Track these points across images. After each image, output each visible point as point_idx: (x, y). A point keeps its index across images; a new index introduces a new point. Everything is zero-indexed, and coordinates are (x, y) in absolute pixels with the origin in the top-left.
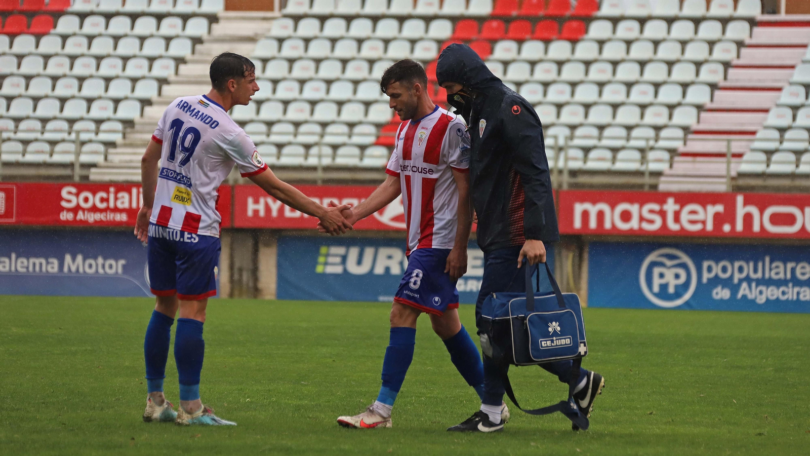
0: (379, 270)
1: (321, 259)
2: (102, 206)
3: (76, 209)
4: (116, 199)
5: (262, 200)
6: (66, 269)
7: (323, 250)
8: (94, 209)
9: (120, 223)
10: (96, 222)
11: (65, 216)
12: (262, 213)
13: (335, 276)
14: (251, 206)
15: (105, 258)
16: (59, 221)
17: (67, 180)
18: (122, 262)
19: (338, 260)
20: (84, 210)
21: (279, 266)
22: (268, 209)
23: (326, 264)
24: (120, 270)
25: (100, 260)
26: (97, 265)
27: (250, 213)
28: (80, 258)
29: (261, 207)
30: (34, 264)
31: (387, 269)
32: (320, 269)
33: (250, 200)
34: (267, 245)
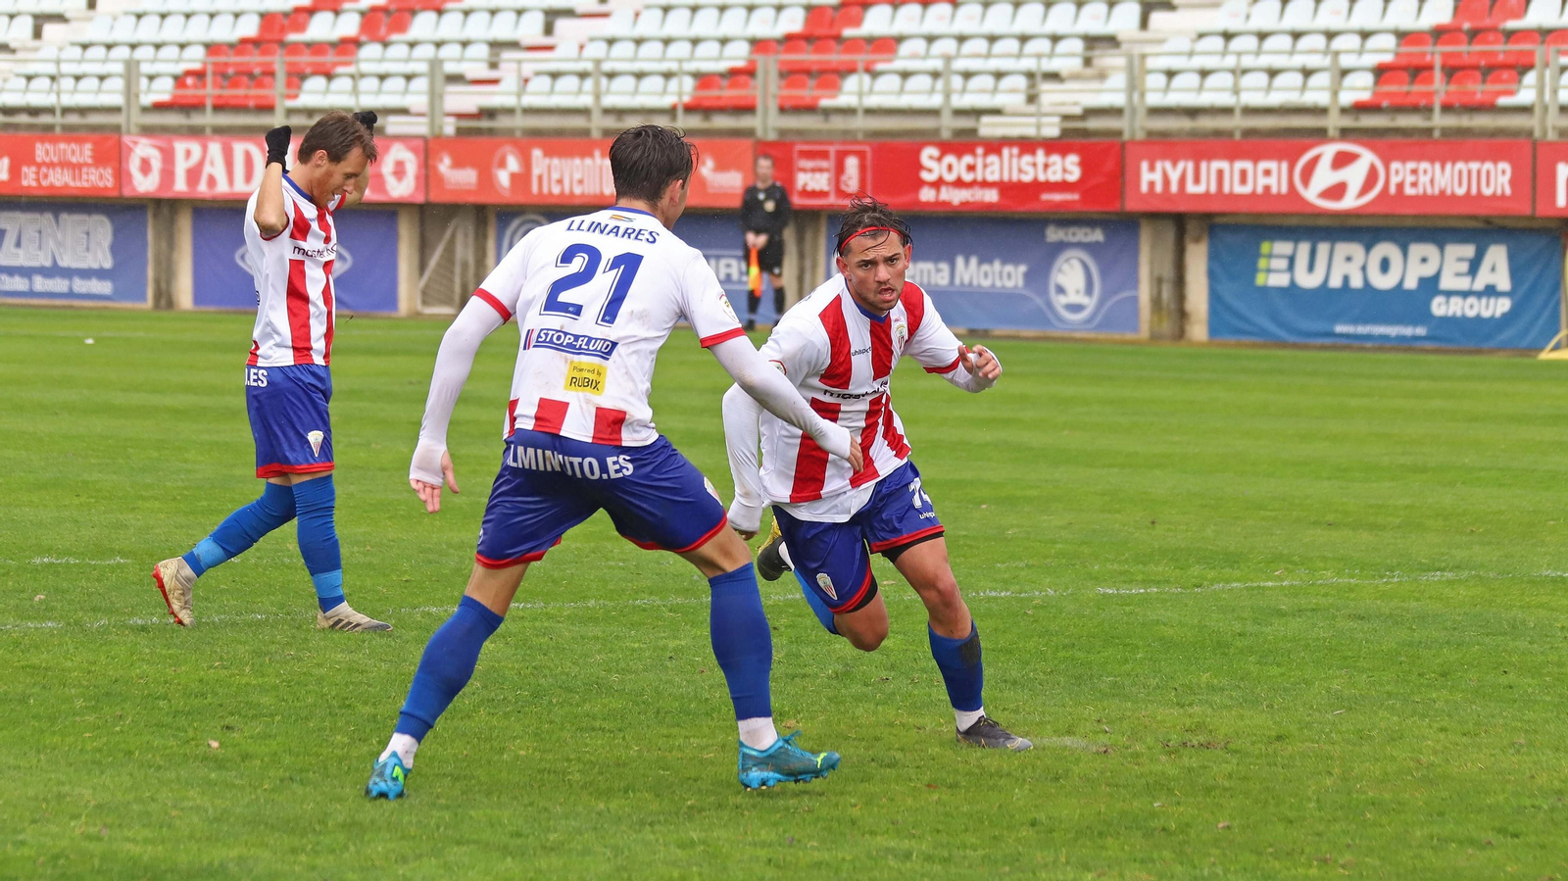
0: (1335, 282)
1: (1262, 263)
2: (968, 177)
3: (938, 184)
4: (985, 166)
5: (1159, 165)
6: (957, 281)
7: (1265, 247)
8: (959, 183)
9: (990, 205)
10: (964, 204)
11: (927, 195)
12: (1159, 188)
13: (1280, 290)
14: (1146, 176)
15: (1004, 262)
16: (918, 202)
17: (930, 138)
18: (1023, 268)
19: (1283, 264)
20: (948, 184)
21: (1212, 275)
22: (1166, 181)
23: (1269, 271)
24: (1021, 283)
25: (997, 265)
26: (993, 273)
27: (1144, 188)
28: (974, 261)
29: (1157, 177)
30: (922, 272)
31: (1346, 279)
32: (1261, 279)
33: (1145, 165)
34: (1197, 240)
